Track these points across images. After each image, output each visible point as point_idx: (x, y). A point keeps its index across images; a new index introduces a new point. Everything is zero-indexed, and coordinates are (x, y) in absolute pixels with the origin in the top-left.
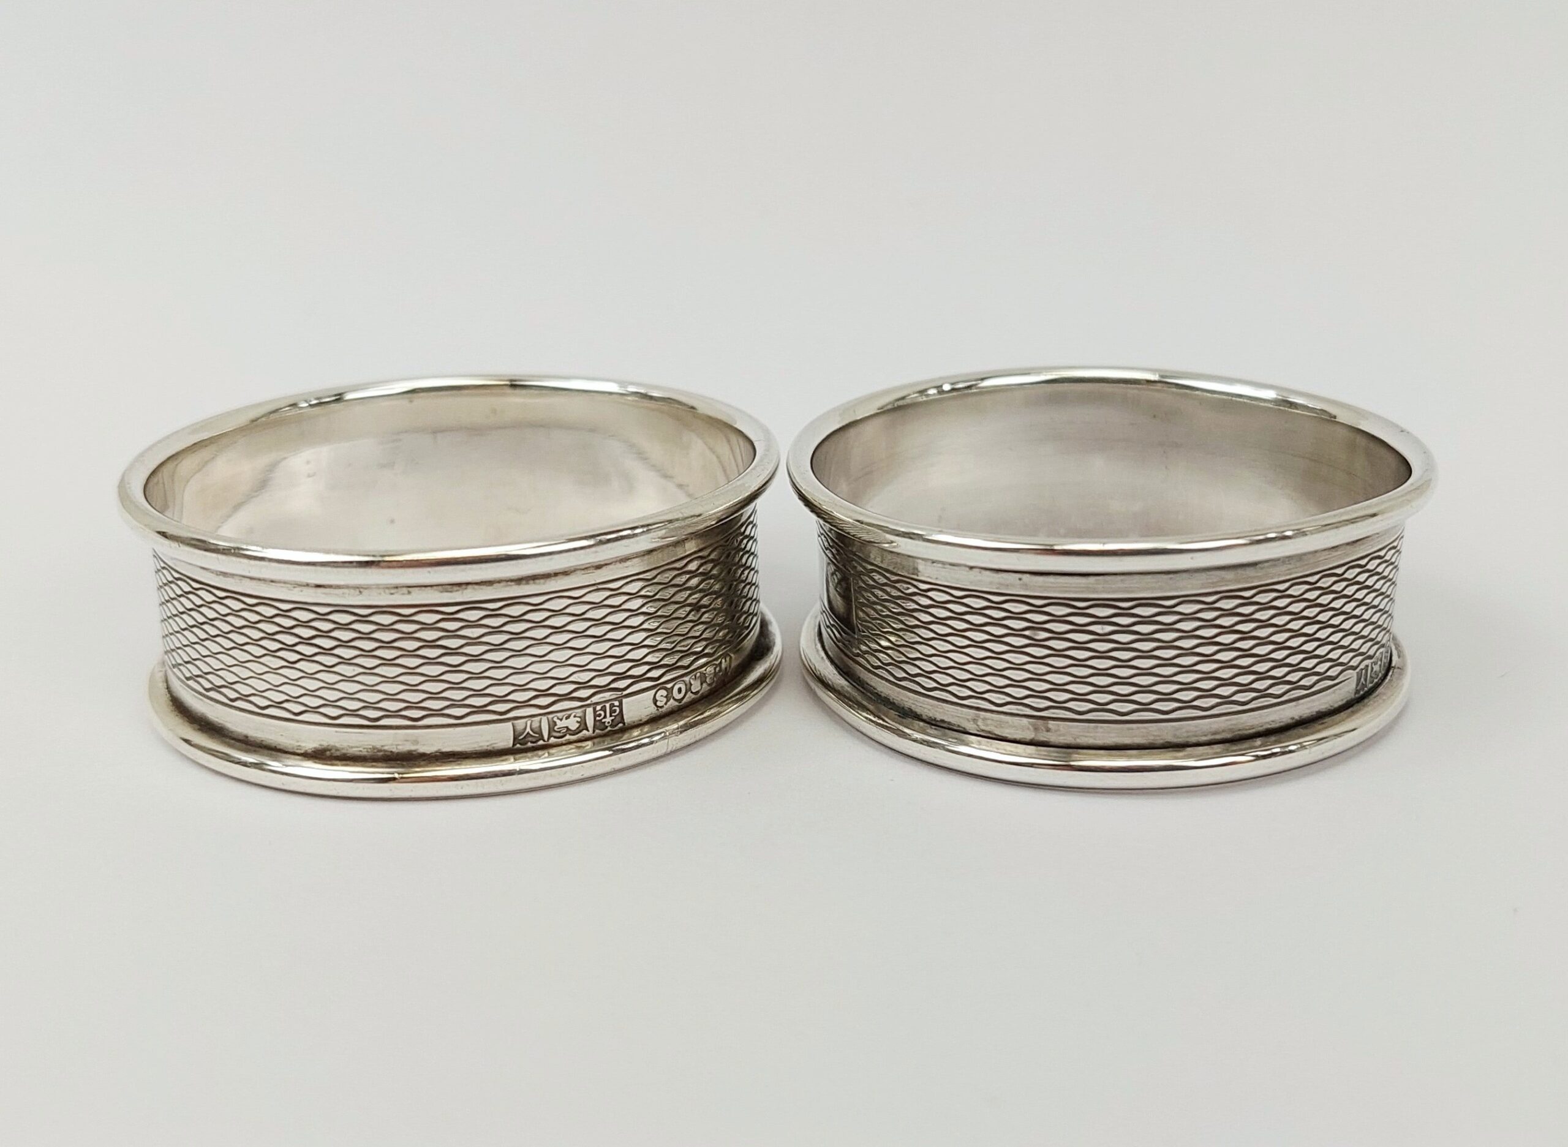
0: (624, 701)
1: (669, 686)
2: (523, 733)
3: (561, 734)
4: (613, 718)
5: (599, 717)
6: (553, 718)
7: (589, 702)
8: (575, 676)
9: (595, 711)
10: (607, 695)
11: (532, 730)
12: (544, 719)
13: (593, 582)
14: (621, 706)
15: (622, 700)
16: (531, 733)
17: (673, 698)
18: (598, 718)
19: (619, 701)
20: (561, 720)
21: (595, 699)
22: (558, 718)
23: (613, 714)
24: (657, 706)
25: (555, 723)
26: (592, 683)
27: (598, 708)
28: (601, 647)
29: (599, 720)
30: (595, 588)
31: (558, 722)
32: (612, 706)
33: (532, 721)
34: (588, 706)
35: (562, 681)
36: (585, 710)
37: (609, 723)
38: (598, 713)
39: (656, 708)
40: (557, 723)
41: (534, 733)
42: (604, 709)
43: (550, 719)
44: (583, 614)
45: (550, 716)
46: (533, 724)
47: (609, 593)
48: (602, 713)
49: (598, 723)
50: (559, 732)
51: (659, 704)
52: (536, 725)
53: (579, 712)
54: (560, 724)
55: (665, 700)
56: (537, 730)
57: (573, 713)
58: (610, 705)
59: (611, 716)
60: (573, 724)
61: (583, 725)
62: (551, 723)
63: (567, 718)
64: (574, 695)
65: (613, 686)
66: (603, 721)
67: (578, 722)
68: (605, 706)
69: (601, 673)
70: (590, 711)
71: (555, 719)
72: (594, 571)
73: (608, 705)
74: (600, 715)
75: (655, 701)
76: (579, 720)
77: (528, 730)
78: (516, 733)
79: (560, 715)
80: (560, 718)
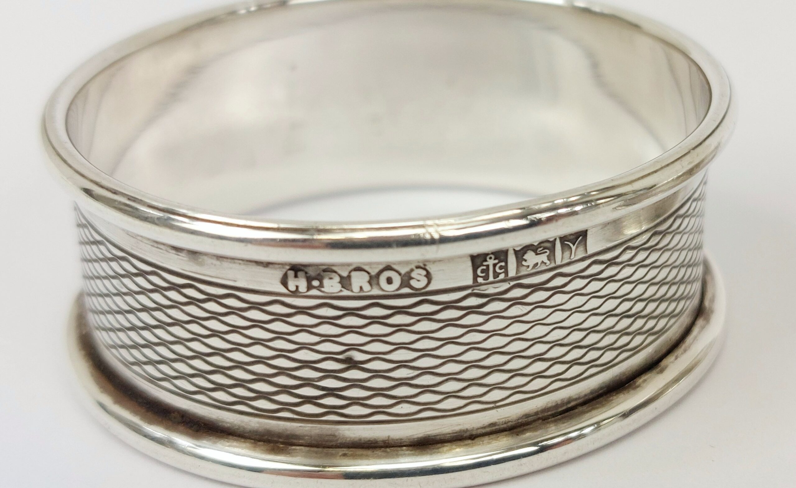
0: (470, 282)
1: (406, 290)
2: (577, 245)
3: (542, 245)
4: (485, 263)
5: (501, 266)
6: (551, 263)
7: (512, 283)
8: (526, 311)
9: (506, 273)
10: (491, 290)
11: (571, 248)
12: (559, 262)
13: (499, 410)
14: (475, 276)
15: (474, 283)
16: (571, 245)
17: (400, 274)
18: (503, 264)
19: (477, 282)
20: (543, 262)
21: (505, 286)
22: (546, 263)
23: (485, 267)
24: (425, 269)
25: (549, 258)
26: (507, 304)
27: (502, 276)
28: (495, 342)
29: (502, 262)
30: (498, 404)
31: (546, 260)
32: (486, 278)
33: (570, 258)
34: (513, 279)
35: (538, 305)
36: (517, 273)
37: (491, 258)
38: (503, 270)
39: (427, 268)
40: (546, 258)
41: (569, 245)
42: (496, 275)
43: (553, 262)
44: (512, 377)
45: (553, 265)
46: (569, 255)
47: (483, 399)
48: (498, 270)
49: (502, 258)
50: (545, 248)
51: (424, 273)
52: (567, 254)
53: (524, 272)
54: (544, 258)
55: (413, 275)
56: (566, 249)
57: (530, 271)
58: (488, 279)
59: (488, 266)
60: (531, 258)
61: (520, 256)
62: (552, 258)
63: (537, 264)
64: (527, 291)
65: (484, 300)
66: (496, 261)
67: (526, 261)
68: (494, 278)
69: (496, 315)
70: (512, 273)
71: (548, 262)
72: (497, 421)
73: (491, 279)
74: (501, 268)
75: (428, 276)
76: (524, 263)
77: (574, 248)
78: (583, 243)
79: (544, 268)
80: (543, 264)
